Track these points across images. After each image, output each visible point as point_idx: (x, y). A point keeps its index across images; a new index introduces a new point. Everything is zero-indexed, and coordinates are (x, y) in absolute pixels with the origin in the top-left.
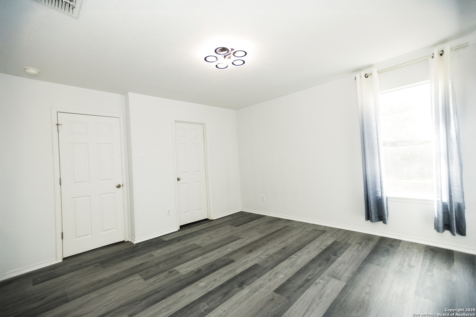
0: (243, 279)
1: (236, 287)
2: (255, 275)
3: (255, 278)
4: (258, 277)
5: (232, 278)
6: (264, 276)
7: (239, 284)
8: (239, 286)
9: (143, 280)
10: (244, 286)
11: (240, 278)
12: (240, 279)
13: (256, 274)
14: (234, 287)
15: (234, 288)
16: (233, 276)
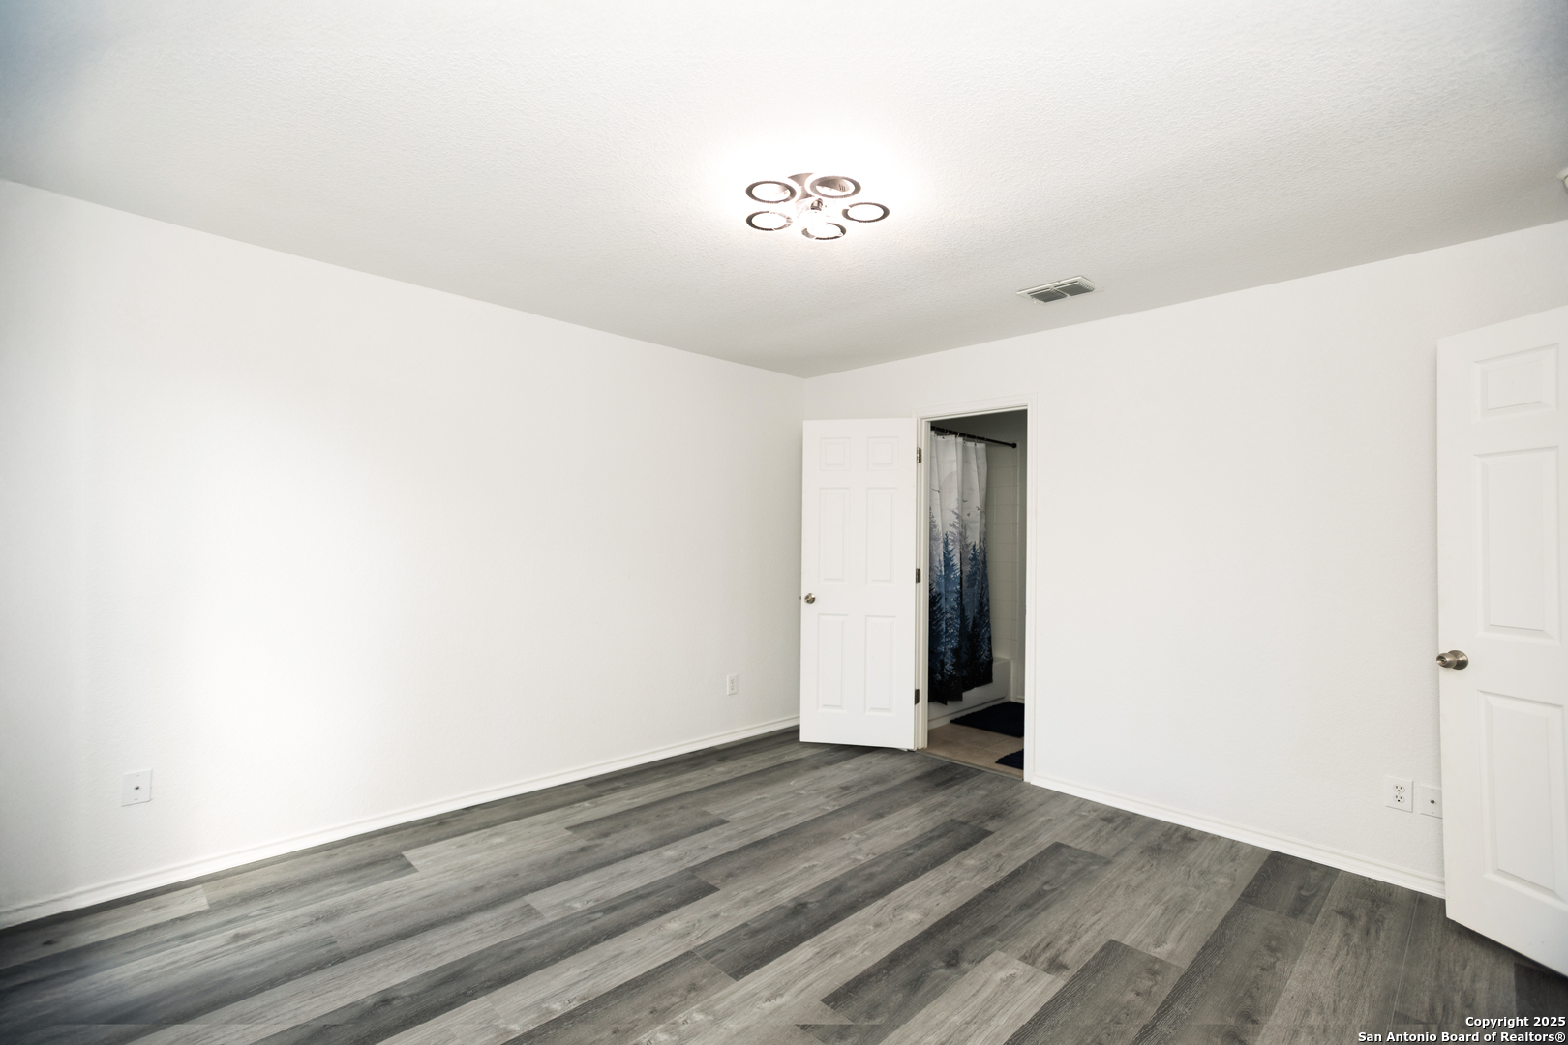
0: (793, 923)
1: (812, 903)
2: (755, 932)
3: (754, 925)
4: (745, 925)
5: (826, 928)
6: (727, 927)
7: (805, 910)
8: (804, 905)
9: (1126, 942)
10: (791, 905)
11: (803, 927)
12: (802, 923)
13: (751, 937)
14: (818, 904)
15: (818, 901)
16: (824, 933)
